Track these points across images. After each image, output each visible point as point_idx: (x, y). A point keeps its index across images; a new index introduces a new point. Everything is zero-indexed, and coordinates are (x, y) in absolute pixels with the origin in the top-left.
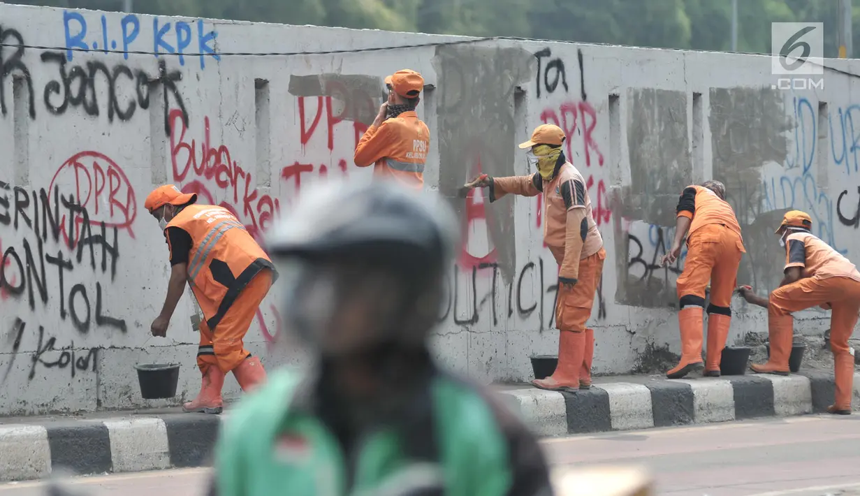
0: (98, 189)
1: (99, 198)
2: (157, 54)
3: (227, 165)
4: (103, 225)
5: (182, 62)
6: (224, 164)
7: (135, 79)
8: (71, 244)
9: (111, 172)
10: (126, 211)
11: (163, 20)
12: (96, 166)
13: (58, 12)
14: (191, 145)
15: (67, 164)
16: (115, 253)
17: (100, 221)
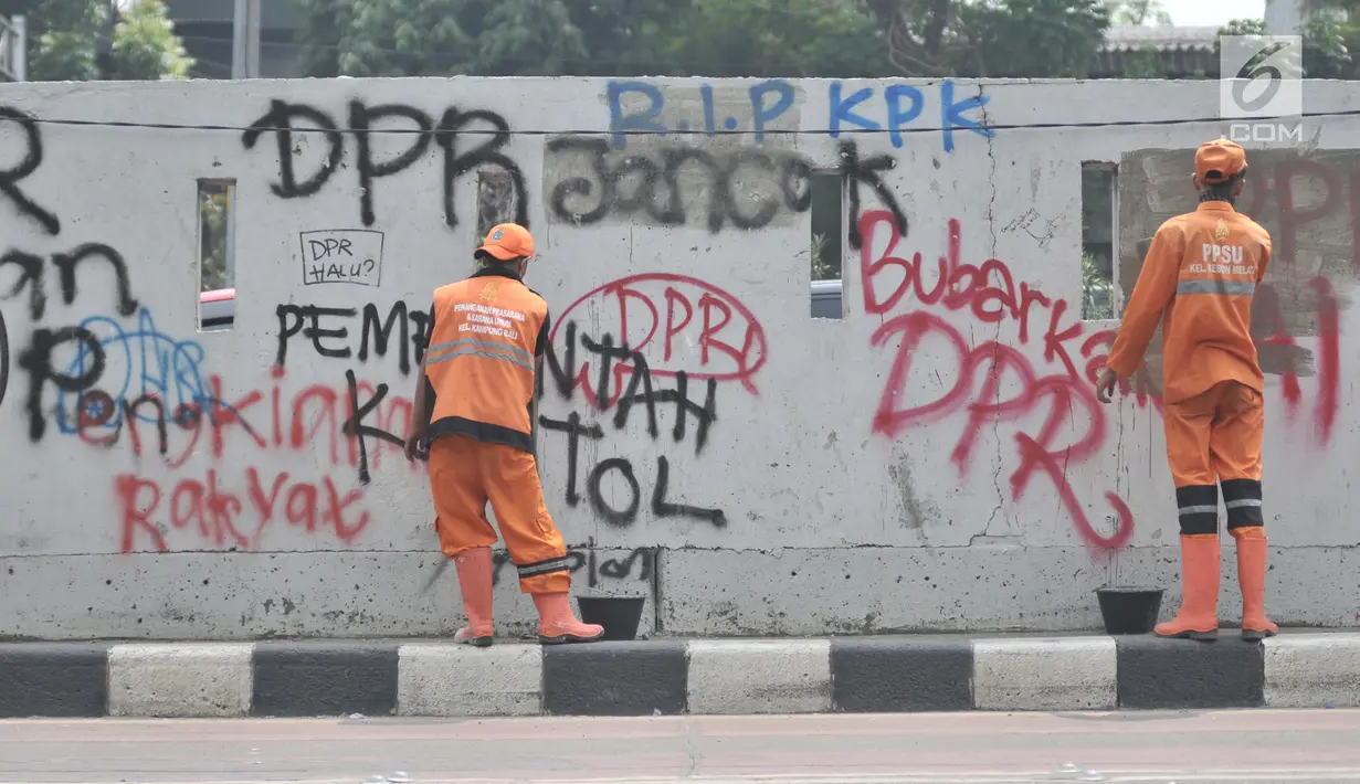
0: (675, 325)
1: (673, 339)
2: (834, 132)
3: (1004, 289)
4: (682, 377)
5: (897, 143)
6: (997, 286)
7: (780, 170)
8: (602, 402)
9: (706, 303)
10: (740, 357)
11: (852, 85)
12: (671, 294)
13: (599, 83)
14: (911, 261)
15: (603, 291)
16: (707, 415)
17: (677, 370)
